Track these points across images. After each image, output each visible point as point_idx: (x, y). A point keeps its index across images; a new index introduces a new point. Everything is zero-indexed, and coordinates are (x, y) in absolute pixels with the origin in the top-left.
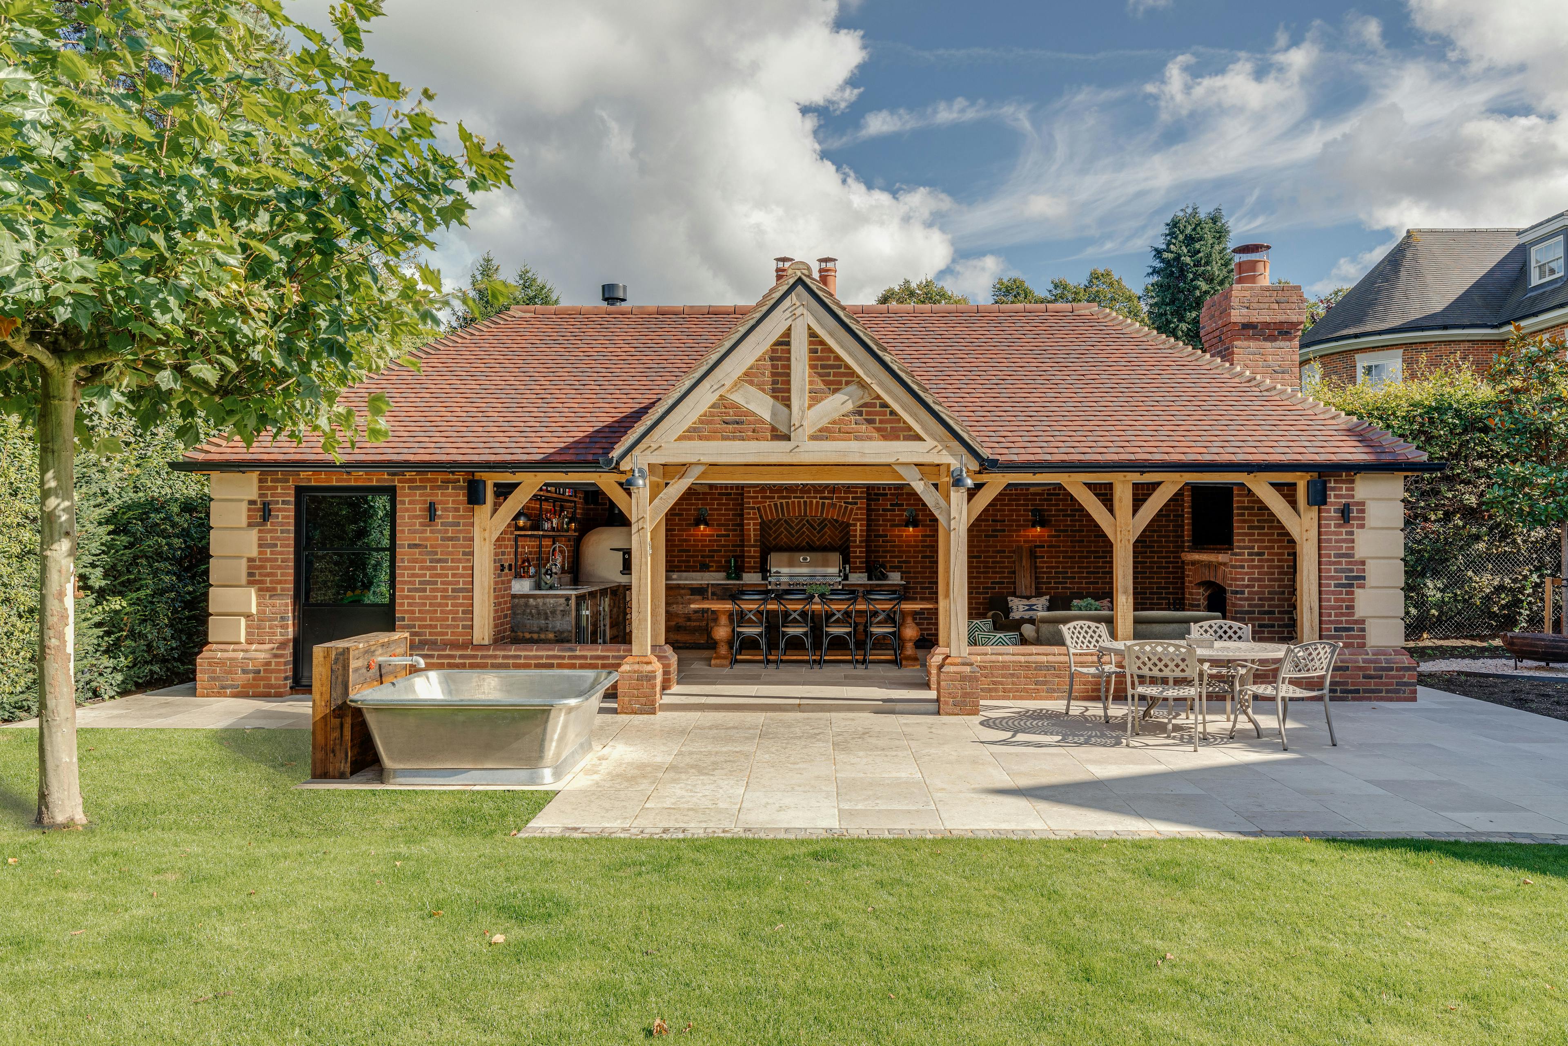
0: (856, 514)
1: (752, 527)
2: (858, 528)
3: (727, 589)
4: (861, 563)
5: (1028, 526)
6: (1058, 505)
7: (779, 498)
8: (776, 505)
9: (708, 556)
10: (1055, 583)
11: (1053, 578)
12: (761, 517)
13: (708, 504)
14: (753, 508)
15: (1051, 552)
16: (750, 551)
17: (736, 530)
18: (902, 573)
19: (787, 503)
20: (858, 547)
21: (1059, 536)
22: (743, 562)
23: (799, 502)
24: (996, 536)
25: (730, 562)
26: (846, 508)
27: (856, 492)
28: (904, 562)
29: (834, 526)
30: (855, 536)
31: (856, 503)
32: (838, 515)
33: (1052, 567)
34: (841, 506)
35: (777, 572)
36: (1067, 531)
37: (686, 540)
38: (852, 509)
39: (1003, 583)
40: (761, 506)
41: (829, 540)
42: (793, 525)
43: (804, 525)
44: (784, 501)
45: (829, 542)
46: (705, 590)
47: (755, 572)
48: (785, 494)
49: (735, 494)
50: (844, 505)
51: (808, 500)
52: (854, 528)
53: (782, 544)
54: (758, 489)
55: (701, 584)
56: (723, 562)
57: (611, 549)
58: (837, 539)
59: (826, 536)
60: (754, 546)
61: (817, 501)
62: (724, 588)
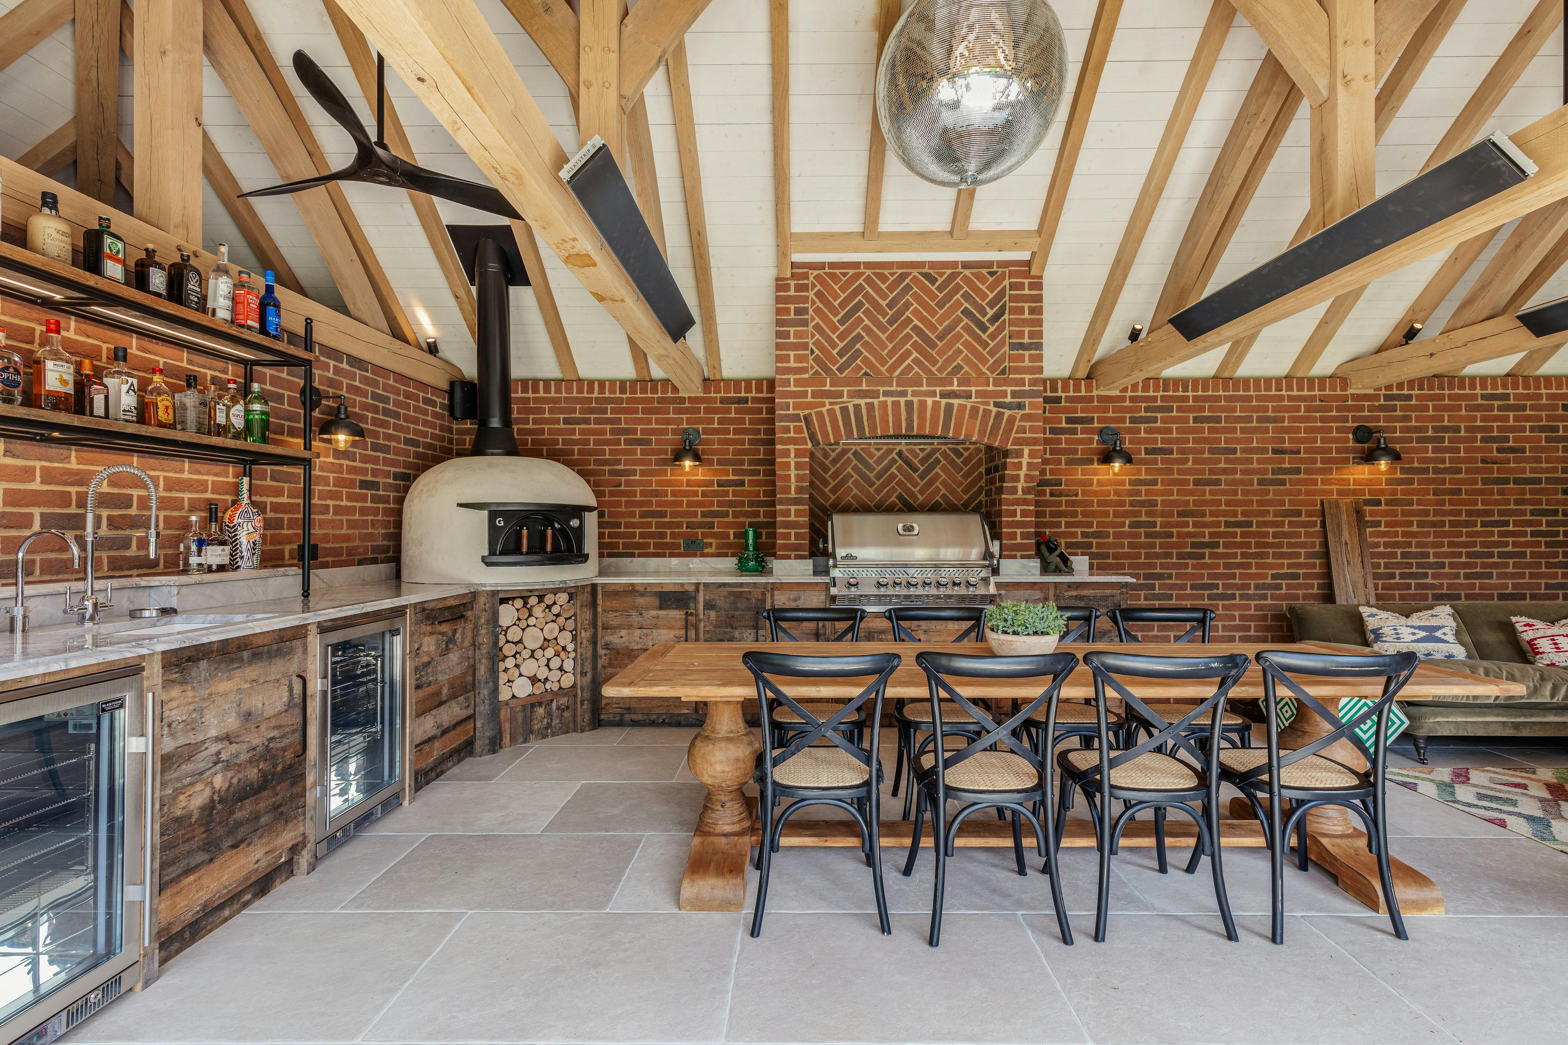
0: (1022, 430)
1: (792, 460)
2: (1025, 460)
3: (739, 595)
4: (1024, 536)
5: (1346, 461)
6: (1407, 419)
7: (851, 395)
8: (844, 410)
9: (701, 525)
10: (1403, 576)
11: (1398, 565)
12: (813, 437)
13: (700, 421)
14: (796, 418)
15: (1394, 514)
16: (787, 513)
17: (757, 473)
18: (1092, 556)
19: (870, 406)
20: (1018, 502)
21: (1411, 482)
22: (773, 536)
23: (896, 404)
24: (1283, 482)
25: (745, 535)
26: (999, 415)
27: (1021, 382)
28: (1095, 535)
29: (952, 462)
30: (1016, 478)
31: (1020, 406)
32: (982, 433)
33: (1397, 545)
34: (987, 413)
35: (849, 557)
36: (1426, 471)
37: (656, 494)
38: (1012, 419)
39: (1296, 576)
40: (813, 412)
41: (944, 491)
42: (871, 461)
43: (894, 461)
44: (862, 402)
45: (944, 495)
46: (690, 598)
47: (798, 557)
48: (864, 387)
49: (754, 400)
50: (995, 410)
51: (916, 400)
52: (1016, 460)
53: (853, 497)
54: (806, 376)
55: (682, 585)
56: (732, 536)
57: (460, 505)
58: (959, 490)
59: (937, 484)
60: (796, 501)
61: (934, 403)
62: (732, 593)
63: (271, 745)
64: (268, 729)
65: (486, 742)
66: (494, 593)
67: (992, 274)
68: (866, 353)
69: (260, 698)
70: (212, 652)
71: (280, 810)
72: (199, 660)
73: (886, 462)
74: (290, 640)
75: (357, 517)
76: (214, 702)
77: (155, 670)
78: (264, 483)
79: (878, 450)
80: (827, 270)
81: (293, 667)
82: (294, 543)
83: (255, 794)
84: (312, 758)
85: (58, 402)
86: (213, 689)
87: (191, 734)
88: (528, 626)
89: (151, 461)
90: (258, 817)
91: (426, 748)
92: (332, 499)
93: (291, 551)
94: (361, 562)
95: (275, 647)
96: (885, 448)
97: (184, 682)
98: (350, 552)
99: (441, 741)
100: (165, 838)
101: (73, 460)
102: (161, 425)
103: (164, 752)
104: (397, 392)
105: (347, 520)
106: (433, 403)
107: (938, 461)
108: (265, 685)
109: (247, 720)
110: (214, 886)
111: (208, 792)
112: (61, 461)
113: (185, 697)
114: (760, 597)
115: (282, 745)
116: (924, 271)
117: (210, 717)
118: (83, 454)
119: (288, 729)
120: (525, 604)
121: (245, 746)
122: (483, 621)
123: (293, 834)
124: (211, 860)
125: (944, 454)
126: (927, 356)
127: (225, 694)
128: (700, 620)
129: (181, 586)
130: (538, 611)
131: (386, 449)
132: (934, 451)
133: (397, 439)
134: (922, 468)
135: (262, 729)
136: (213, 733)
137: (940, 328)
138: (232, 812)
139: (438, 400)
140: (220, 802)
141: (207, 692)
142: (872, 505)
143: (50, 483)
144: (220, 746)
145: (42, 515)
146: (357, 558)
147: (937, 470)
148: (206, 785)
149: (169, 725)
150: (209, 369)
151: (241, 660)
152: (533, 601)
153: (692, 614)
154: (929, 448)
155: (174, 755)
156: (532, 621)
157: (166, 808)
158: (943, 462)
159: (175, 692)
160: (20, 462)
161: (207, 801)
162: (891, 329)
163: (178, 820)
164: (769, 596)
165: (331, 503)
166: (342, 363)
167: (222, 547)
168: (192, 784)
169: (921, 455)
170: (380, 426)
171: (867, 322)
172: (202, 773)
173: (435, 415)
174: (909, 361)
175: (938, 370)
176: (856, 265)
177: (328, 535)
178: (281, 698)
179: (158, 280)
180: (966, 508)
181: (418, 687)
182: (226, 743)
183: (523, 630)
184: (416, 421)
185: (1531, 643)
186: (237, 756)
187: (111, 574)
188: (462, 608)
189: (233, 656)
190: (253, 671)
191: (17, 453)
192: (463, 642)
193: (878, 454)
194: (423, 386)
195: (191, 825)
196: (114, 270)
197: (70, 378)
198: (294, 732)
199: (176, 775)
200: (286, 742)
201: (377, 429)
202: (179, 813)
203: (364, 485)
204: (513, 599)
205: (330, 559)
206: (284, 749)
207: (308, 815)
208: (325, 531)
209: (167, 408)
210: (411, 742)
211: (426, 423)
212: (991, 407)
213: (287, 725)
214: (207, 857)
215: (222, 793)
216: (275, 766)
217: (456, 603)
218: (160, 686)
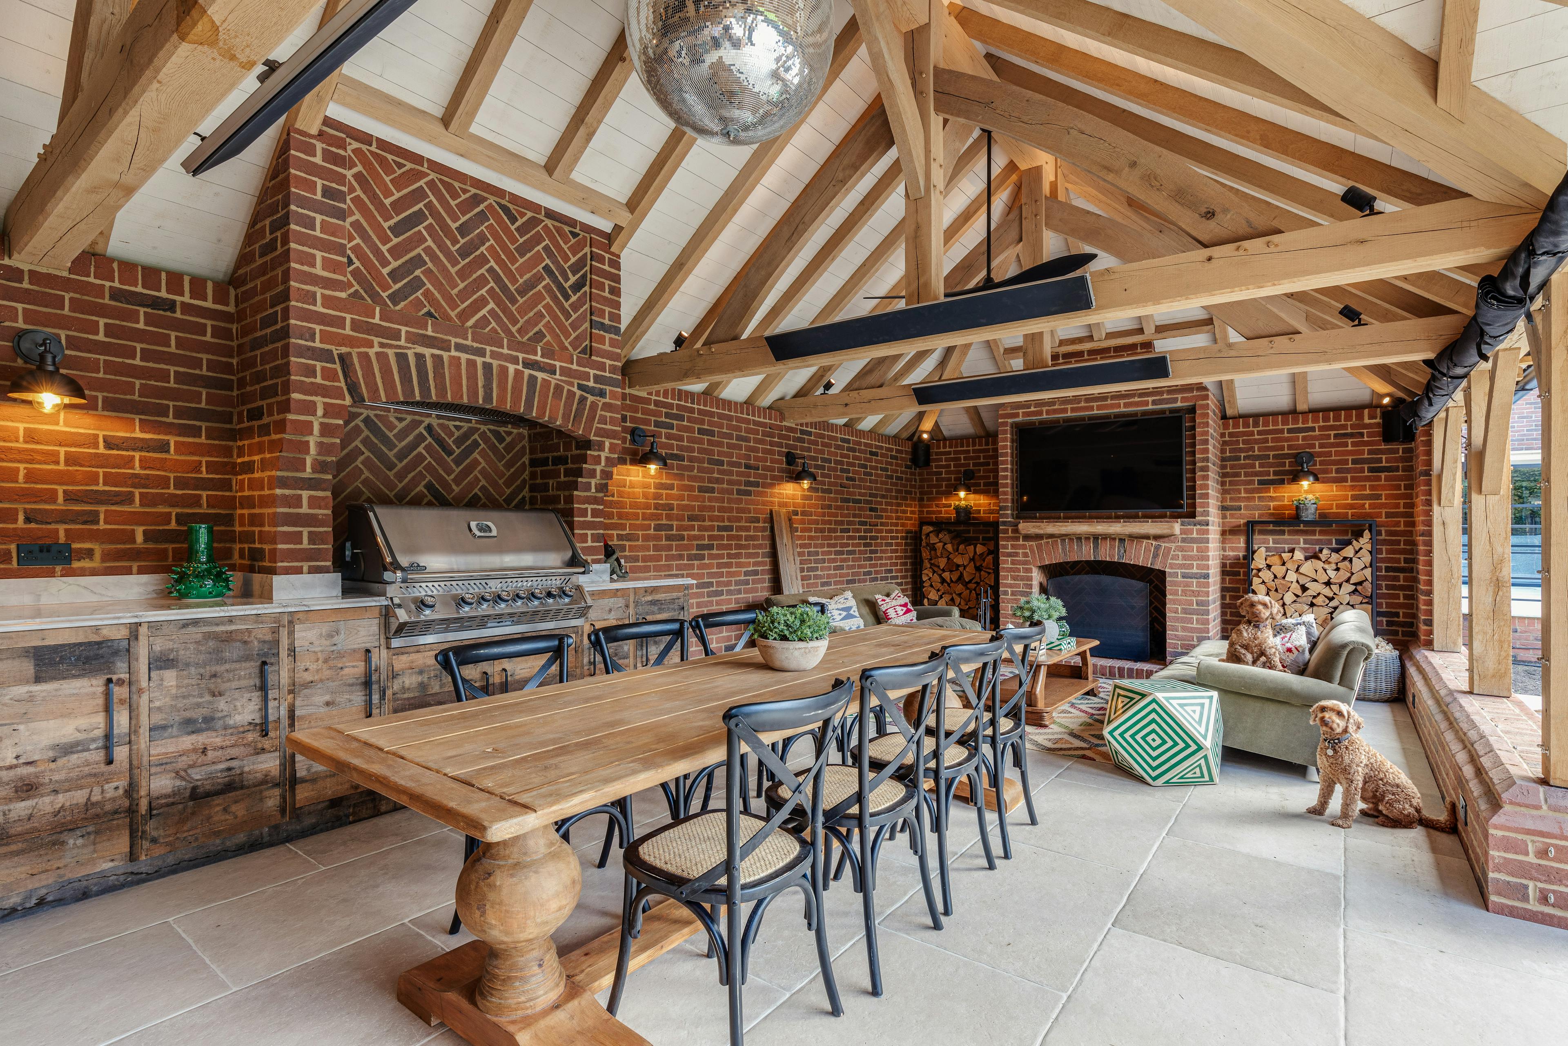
0: (603, 420)
1: (316, 420)
2: (604, 454)
4: (594, 538)
5: (780, 479)
6: (810, 449)
7: (413, 339)
8: (402, 358)
9: (64, 517)
10: (808, 570)
11: (806, 562)
12: (353, 389)
13: (61, 322)
17: (194, 432)
19: (438, 360)
21: (811, 498)
23: (471, 364)
26: (583, 400)
27: (602, 367)
29: (493, 448)
32: (566, 417)
33: (805, 546)
34: (571, 394)
35: (415, 567)
38: (594, 405)
40: (354, 351)
41: (483, 482)
42: (391, 435)
43: (420, 438)
44: (427, 352)
45: (483, 487)
46: (116, 653)
47: (313, 570)
48: (430, 332)
49: (187, 308)
50: (579, 393)
51: (495, 363)
52: (596, 453)
53: (363, 483)
54: (343, 295)
55: (97, 629)
56: (140, 538)
58: (501, 482)
59: (476, 472)
60: (310, 484)
61: (517, 371)
62: (208, 636)
67: (575, 235)
68: (429, 286)
73: (411, 438)
79: (400, 420)
80: (373, 148)
96: (409, 418)
107: (476, 444)
114: (269, 637)
116: (503, 202)
125: (483, 435)
126: (505, 310)
128: (140, 691)
132: (472, 431)
134: (457, 451)
137: (521, 281)
142: (391, 495)
147: (475, 455)
153: (120, 682)
154: (466, 425)
158: (483, 445)
162: (463, 263)
164: (284, 633)
169: (457, 434)
171: (430, 242)
174: (484, 312)
175: (519, 331)
176: (417, 159)
180: (508, 505)
185: (885, 613)
193: (400, 426)
212: (575, 389)
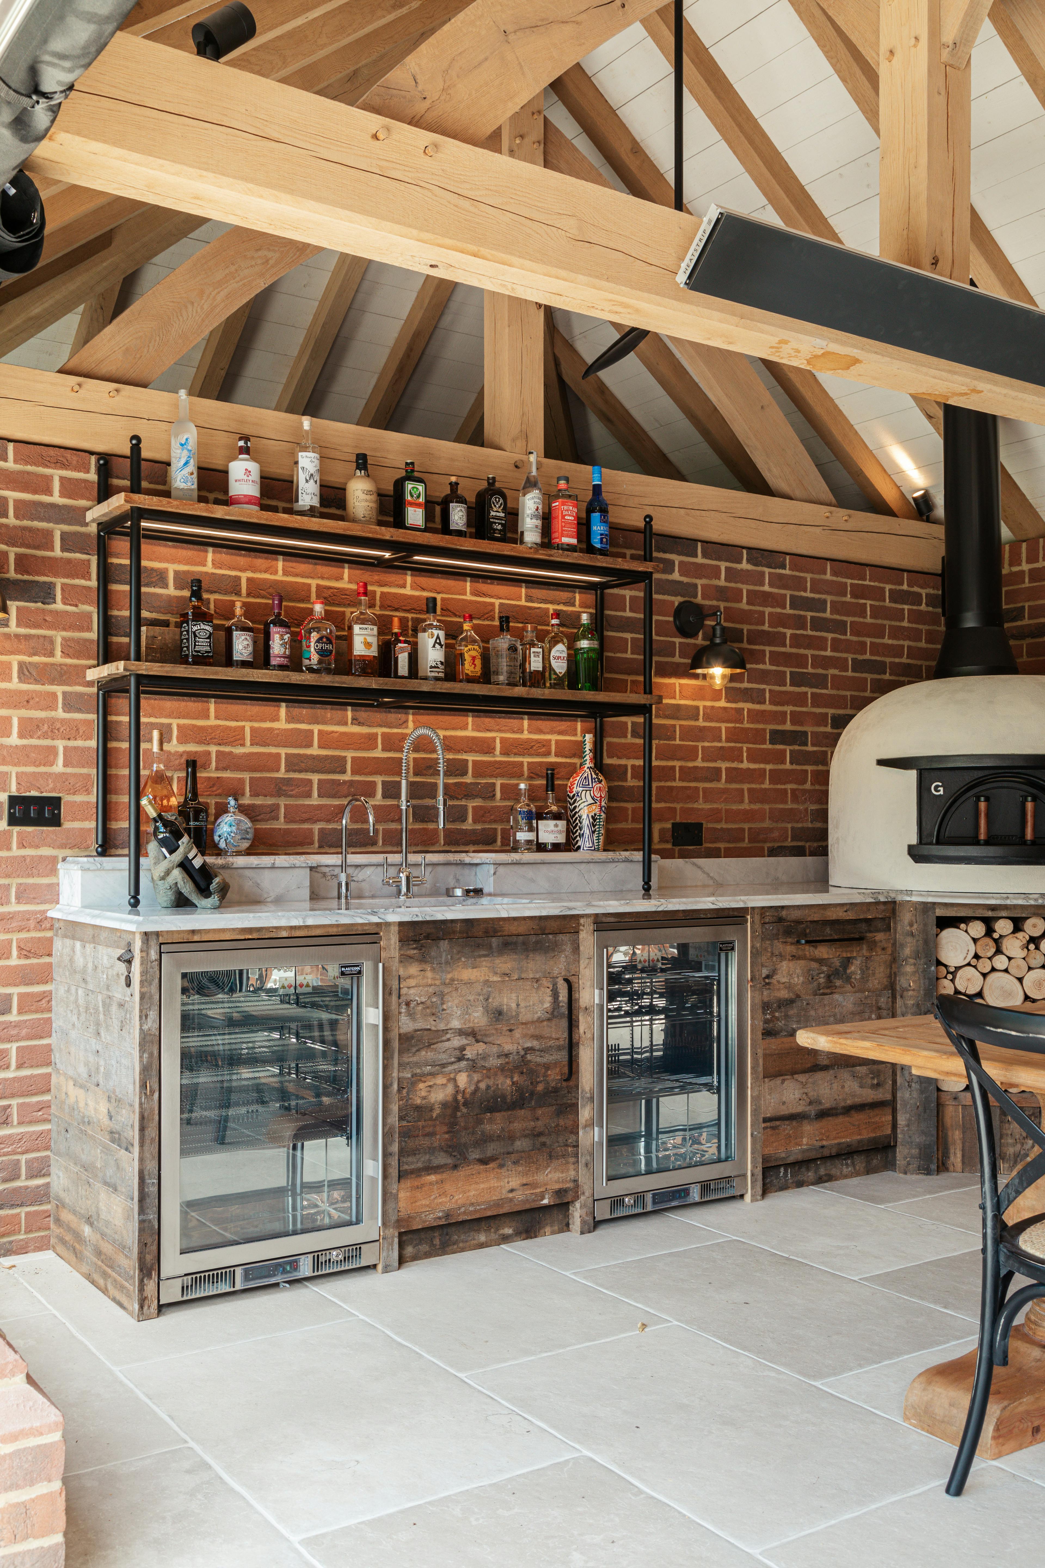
57: (881, 762)
63: (529, 1057)
64: (524, 1036)
65: (915, 1152)
66: (926, 908)
69: (514, 996)
70: (454, 932)
71: (543, 1139)
72: (439, 939)
74: (554, 934)
75: (766, 785)
76: (457, 989)
77: (392, 942)
78: (623, 741)
81: (559, 966)
82: (666, 820)
83: (508, 1109)
84: (587, 1089)
85: (367, 667)
86: (455, 974)
87: (431, 1019)
88: (993, 969)
89: (487, 720)
90: (512, 1138)
91: (787, 1128)
92: (724, 759)
93: (662, 831)
94: (773, 853)
95: (533, 939)
97: (423, 960)
98: (755, 836)
99: (817, 1125)
100: (404, 1123)
101: (411, 724)
102: (470, 680)
103: (402, 1031)
104: (841, 590)
105: (750, 790)
106: (915, 599)
108: (521, 983)
109: (497, 1020)
110: (460, 1199)
111: (450, 1089)
112: (399, 726)
113: (424, 977)
115: (545, 1060)
117: (453, 1004)
118: (420, 718)
119: (551, 1043)
120: (989, 932)
121: (495, 1049)
122: (907, 951)
123: (557, 1175)
124: (455, 1167)
127: (469, 983)
129: (497, 864)
130: (1014, 946)
131: (819, 681)
133: (841, 664)
135: (517, 1034)
136: (456, 1024)
138: (480, 1122)
139: (923, 592)
140: (465, 1104)
141: (449, 976)
143: (390, 751)
144: (464, 1041)
145: (383, 783)
146: (767, 846)
148: (449, 1080)
149: (408, 1004)
150: (551, 602)
151: (490, 947)
152: (1003, 927)
155: (413, 1037)
156: (1001, 962)
157: (405, 1091)
159: (414, 969)
160: (364, 730)
161: (450, 1098)
163: (418, 1108)
165: (723, 765)
166: (740, 561)
167: (554, 822)
168: (432, 1074)
170: (808, 647)
172: (443, 1066)
173: (917, 616)
177: (718, 811)
178: (542, 1002)
179: (458, 516)
181: (768, 1033)
182: (471, 1039)
183: (984, 975)
184: (879, 632)
186: (485, 1057)
187: (447, 848)
188: (864, 926)
189: (480, 941)
190: (506, 963)
191: (361, 720)
192: (864, 979)
194: (893, 572)
195: (431, 1119)
196: (415, 516)
197: (373, 640)
198: (559, 1048)
199: (415, 1059)
200: (547, 1058)
201: (802, 651)
202: (418, 1101)
203: (778, 737)
204: (966, 920)
205: (722, 845)
206: (547, 1067)
207: (582, 1160)
208: (715, 806)
209: (474, 658)
210: (755, 1112)
211: (896, 633)
213: (550, 1038)
214: (449, 1161)
215: (468, 1096)
216: (534, 1083)
217: (851, 916)
218: (397, 960)
